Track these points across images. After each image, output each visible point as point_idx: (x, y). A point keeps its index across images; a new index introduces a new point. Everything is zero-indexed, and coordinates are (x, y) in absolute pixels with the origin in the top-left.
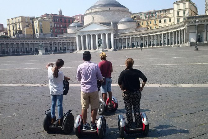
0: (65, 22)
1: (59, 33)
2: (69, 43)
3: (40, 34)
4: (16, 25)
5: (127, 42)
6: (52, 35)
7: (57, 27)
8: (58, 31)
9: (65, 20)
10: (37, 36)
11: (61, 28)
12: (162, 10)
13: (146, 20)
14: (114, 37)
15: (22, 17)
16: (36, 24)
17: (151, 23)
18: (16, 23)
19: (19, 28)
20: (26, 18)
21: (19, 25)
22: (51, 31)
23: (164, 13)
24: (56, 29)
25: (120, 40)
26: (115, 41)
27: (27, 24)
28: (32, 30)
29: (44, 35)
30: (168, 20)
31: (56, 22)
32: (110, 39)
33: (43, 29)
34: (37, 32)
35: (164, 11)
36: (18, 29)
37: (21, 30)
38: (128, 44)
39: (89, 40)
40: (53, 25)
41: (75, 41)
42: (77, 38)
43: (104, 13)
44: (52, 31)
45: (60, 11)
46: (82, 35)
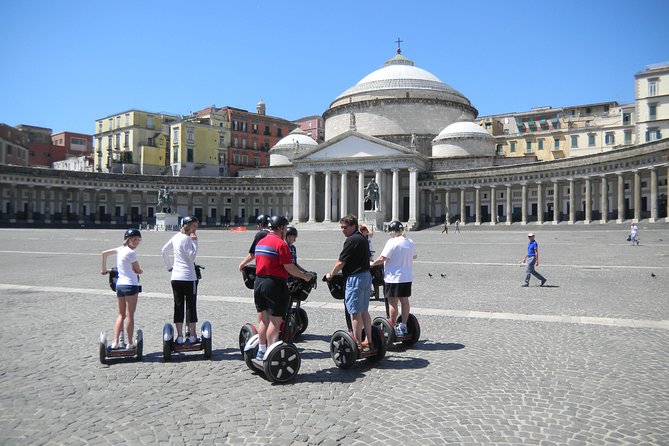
0: (267, 133)
1: (243, 166)
2: (270, 199)
3: (183, 166)
4: (118, 135)
5: (465, 202)
6: (221, 170)
7: (240, 147)
8: (241, 158)
9: (267, 128)
10: (175, 171)
11: (253, 149)
12: (578, 108)
13: (524, 137)
14: (420, 185)
15: (138, 114)
16: (176, 135)
17: (541, 147)
18: (119, 129)
19: (126, 145)
20: (150, 115)
21: (127, 137)
22: (220, 160)
23: (585, 119)
24: (234, 152)
25: (439, 195)
26: (423, 195)
27: (149, 134)
28: (163, 152)
29: (197, 168)
30: (600, 137)
31: (238, 133)
32: (404, 189)
33: (194, 149)
34: (176, 160)
35: (585, 111)
36: (122, 149)
37: (131, 149)
38: (467, 209)
39: (335, 190)
40: (227, 140)
41: (290, 191)
42: (296, 180)
43: (391, 106)
44: (222, 157)
45: (262, 108)
46: (312, 171)
